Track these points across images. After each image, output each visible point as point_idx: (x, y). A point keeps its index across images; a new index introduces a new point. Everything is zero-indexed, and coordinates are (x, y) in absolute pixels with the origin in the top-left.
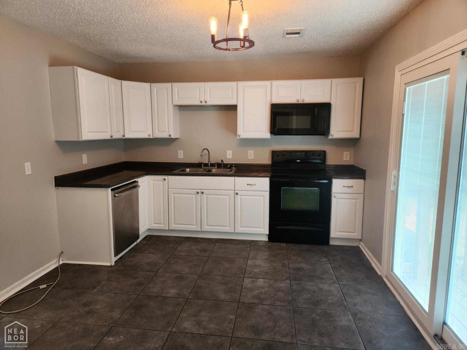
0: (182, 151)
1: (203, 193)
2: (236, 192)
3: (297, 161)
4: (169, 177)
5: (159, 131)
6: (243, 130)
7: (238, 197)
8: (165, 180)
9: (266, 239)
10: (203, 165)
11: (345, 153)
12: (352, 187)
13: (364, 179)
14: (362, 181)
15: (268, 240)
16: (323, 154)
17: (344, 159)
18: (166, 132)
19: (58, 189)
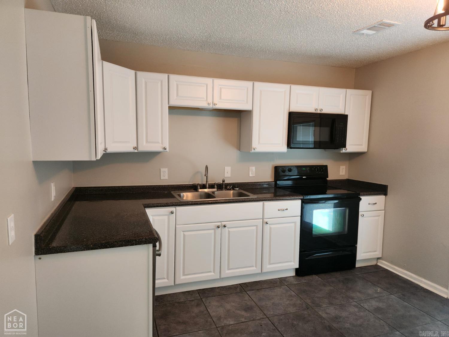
0: (166, 170)
1: (225, 226)
2: (266, 220)
3: (303, 177)
4: (177, 208)
5: (147, 142)
6: (259, 142)
7: (267, 227)
8: (172, 213)
9: (293, 274)
10: (199, 187)
11: (342, 167)
12: (376, 203)
13: (386, 194)
14: (382, 197)
15: (295, 275)
16: (324, 169)
17: (341, 174)
18: (158, 142)
19: (40, 259)
